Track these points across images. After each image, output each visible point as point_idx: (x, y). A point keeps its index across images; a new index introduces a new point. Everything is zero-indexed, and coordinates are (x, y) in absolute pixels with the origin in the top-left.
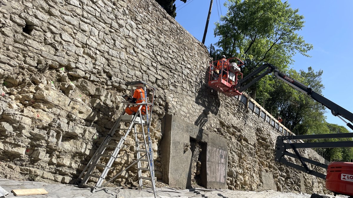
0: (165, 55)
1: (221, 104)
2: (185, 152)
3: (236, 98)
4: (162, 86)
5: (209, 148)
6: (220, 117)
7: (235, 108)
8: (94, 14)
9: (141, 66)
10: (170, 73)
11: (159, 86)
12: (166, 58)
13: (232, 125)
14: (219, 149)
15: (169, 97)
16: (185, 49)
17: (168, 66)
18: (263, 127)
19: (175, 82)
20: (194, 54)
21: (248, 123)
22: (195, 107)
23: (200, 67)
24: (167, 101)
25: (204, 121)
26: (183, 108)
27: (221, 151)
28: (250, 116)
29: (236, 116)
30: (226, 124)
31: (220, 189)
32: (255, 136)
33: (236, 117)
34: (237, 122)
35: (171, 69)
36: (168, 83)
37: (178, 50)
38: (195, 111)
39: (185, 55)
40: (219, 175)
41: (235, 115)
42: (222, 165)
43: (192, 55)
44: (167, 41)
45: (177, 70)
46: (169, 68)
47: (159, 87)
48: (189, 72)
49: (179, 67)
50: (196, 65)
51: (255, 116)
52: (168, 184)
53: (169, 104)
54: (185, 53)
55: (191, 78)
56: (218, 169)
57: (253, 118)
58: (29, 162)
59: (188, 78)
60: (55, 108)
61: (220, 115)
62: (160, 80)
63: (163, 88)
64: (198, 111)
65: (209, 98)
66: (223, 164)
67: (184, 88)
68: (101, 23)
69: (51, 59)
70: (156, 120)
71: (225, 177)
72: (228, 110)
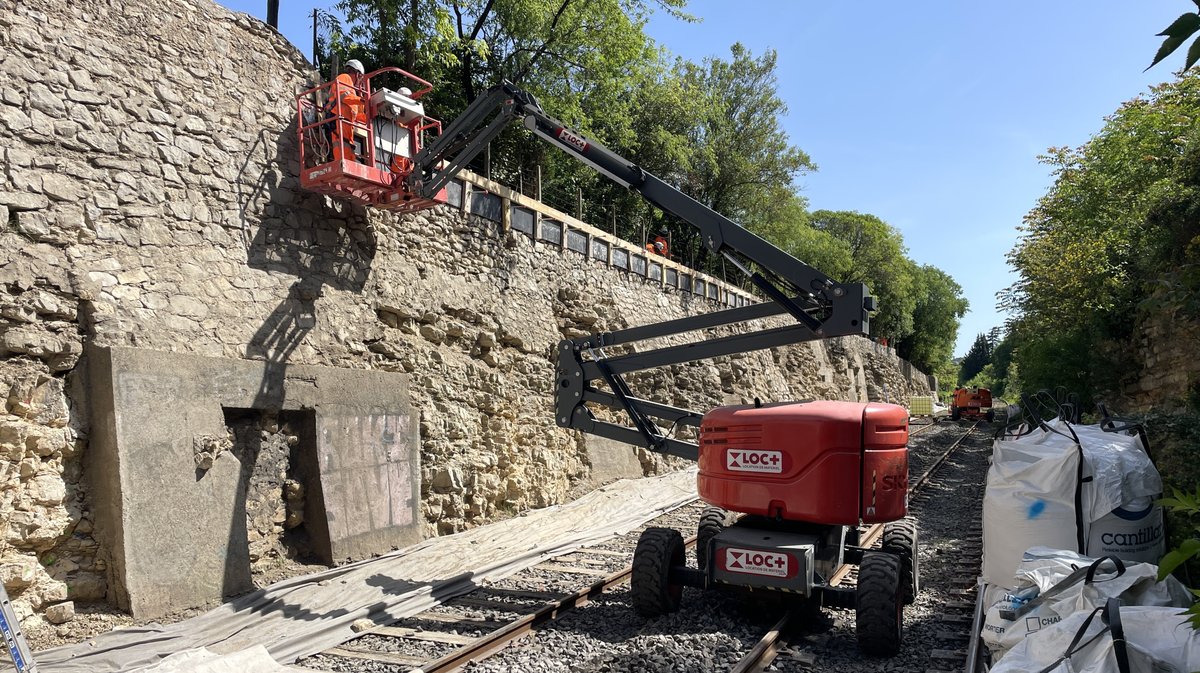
0: (54, 100)
1: (382, 245)
2: (201, 473)
3: (455, 207)
4: (52, 232)
5: (324, 426)
6: (379, 294)
7: (452, 243)
10: (89, 172)
11: (34, 238)
12: (61, 110)
13: (444, 307)
14: (376, 417)
15: (94, 276)
16: (162, 55)
17: (73, 141)
18: (580, 281)
19: (121, 203)
20: (215, 71)
21: (515, 284)
22: (250, 284)
23: (257, 118)
24: (85, 294)
25: (297, 328)
26: (178, 304)
27: (382, 421)
28: (522, 258)
29: (463, 271)
30: (410, 312)
31: (396, 549)
32: (553, 320)
33: (463, 274)
34: (467, 289)
35: (91, 155)
36: (86, 214)
37: (126, 64)
38: (247, 300)
39: (168, 78)
40: (386, 504)
41: (454, 268)
42: (393, 467)
43: (203, 73)
44: (52, 33)
45: (129, 151)
46: (83, 151)
47: (37, 242)
48: (195, 146)
49: (140, 136)
50: (234, 111)
51: (547, 252)
52: (129, 612)
53: (96, 305)
54: (163, 71)
55: (214, 173)
56: (379, 486)
57: (536, 262)
59: (196, 172)
61: (377, 288)
62: (36, 210)
63: (61, 239)
64: (266, 296)
65: (320, 233)
66: (397, 461)
67: (179, 219)
70: (26, 387)
71: (412, 503)
72: (419, 259)
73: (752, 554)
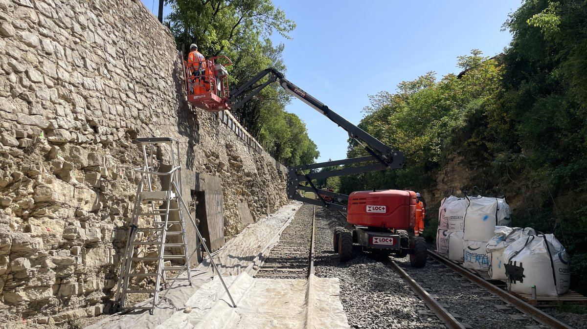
0: (138, 65)
1: (200, 125)
4: (145, 119)
5: (207, 197)
6: (202, 145)
8: (51, 16)
9: (119, 95)
10: (148, 95)
11: (143, 121)
12: (139, 68)
16: (153, 45)
17: (143, 82)
18: (230, 140)
19: (155, 107)
20: (163, 51)
21: (220, 141)
22: (181, 141)
27: (217, 196)
31: (221, 247)
35: (147, 88)
37: (147, 49)
38: (182, 147)
39: (155, 55)
40: (218, 229)
41: (209, 134)
43: (161, 53)
44: (134, 37)
45: (153, 86)
47: (143, 123)
48: (164, 84)
49: (154, 80)
50: (167, 68)
51: (224, 127)
53: (162, 148)
54: (154, 51)
55: (168, 95)
56: (217, 222)
57: (222, 132)
58: (62, 305)
59: (165, 95)
60: (62, 209)
61: (201, 142)
62: (142, 110)
63: (147, 122)
64: (184, 146)
65: (189, 120)
66: (220, 213)
67: (165, 114)
68: (62, 30)
69: (30, 124)
71: (223, 229)
73: (381, 238)
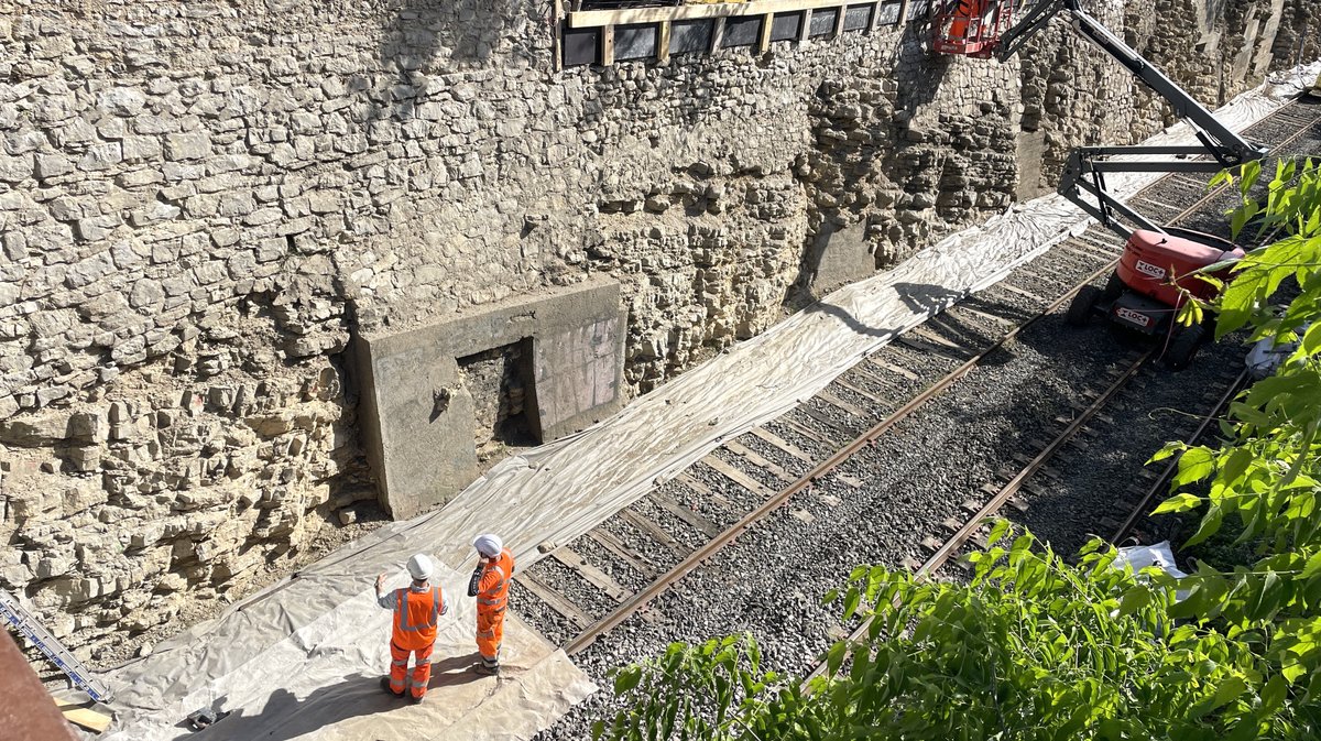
0: (313, 120)
1: (613, 135)
4: (321, 244)
5: (540, 347)
6: (604, 191)
9: (211, 238)
10: (346, 178)
11: (308, 253)
12: (318, 127)
13: (674, 169)
14: (586, 327)
15: (355, 275)
17: (331, 154)
18: (852, 63)
19: (373, 196)
22: (482, 230)
24: (349, 294)
26: (422, 274)
27: (591, 329)
28: (778, 70)
30: (634, 196)
32: (806, 124)
33: (703, 120)
35: (346, 161)
36: (346, 219)
38: (480, 247)
40: (590, 391)
41: (692, 119)
42: (599, 361)
44: (304, 50)
45: (377, 143)
46: (338, 160)
47: (309, 256)
48: (435, 109)
51: (813, 48)
52: (391, 518)
53: (357, 302)
55: (452, 131)
56: (585, 381)
57: (796, 65)
59: (435, 137)
61: (602, 187)
62: (307, 230)
63: (327, 247)
66: (603, 356)
67: (421, 190)
71: (614, 384)
72: (653, 128)
